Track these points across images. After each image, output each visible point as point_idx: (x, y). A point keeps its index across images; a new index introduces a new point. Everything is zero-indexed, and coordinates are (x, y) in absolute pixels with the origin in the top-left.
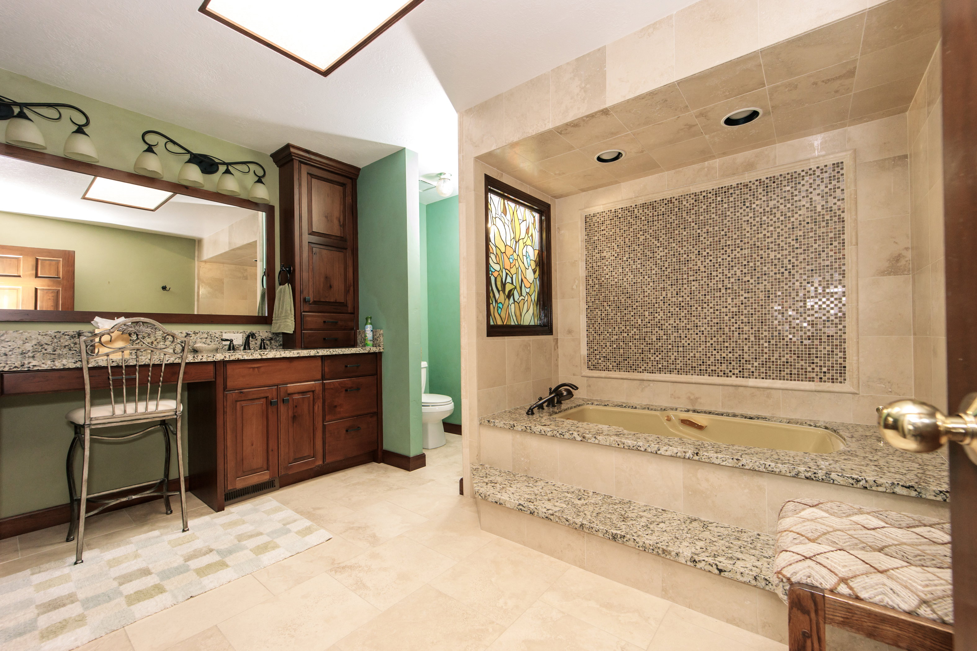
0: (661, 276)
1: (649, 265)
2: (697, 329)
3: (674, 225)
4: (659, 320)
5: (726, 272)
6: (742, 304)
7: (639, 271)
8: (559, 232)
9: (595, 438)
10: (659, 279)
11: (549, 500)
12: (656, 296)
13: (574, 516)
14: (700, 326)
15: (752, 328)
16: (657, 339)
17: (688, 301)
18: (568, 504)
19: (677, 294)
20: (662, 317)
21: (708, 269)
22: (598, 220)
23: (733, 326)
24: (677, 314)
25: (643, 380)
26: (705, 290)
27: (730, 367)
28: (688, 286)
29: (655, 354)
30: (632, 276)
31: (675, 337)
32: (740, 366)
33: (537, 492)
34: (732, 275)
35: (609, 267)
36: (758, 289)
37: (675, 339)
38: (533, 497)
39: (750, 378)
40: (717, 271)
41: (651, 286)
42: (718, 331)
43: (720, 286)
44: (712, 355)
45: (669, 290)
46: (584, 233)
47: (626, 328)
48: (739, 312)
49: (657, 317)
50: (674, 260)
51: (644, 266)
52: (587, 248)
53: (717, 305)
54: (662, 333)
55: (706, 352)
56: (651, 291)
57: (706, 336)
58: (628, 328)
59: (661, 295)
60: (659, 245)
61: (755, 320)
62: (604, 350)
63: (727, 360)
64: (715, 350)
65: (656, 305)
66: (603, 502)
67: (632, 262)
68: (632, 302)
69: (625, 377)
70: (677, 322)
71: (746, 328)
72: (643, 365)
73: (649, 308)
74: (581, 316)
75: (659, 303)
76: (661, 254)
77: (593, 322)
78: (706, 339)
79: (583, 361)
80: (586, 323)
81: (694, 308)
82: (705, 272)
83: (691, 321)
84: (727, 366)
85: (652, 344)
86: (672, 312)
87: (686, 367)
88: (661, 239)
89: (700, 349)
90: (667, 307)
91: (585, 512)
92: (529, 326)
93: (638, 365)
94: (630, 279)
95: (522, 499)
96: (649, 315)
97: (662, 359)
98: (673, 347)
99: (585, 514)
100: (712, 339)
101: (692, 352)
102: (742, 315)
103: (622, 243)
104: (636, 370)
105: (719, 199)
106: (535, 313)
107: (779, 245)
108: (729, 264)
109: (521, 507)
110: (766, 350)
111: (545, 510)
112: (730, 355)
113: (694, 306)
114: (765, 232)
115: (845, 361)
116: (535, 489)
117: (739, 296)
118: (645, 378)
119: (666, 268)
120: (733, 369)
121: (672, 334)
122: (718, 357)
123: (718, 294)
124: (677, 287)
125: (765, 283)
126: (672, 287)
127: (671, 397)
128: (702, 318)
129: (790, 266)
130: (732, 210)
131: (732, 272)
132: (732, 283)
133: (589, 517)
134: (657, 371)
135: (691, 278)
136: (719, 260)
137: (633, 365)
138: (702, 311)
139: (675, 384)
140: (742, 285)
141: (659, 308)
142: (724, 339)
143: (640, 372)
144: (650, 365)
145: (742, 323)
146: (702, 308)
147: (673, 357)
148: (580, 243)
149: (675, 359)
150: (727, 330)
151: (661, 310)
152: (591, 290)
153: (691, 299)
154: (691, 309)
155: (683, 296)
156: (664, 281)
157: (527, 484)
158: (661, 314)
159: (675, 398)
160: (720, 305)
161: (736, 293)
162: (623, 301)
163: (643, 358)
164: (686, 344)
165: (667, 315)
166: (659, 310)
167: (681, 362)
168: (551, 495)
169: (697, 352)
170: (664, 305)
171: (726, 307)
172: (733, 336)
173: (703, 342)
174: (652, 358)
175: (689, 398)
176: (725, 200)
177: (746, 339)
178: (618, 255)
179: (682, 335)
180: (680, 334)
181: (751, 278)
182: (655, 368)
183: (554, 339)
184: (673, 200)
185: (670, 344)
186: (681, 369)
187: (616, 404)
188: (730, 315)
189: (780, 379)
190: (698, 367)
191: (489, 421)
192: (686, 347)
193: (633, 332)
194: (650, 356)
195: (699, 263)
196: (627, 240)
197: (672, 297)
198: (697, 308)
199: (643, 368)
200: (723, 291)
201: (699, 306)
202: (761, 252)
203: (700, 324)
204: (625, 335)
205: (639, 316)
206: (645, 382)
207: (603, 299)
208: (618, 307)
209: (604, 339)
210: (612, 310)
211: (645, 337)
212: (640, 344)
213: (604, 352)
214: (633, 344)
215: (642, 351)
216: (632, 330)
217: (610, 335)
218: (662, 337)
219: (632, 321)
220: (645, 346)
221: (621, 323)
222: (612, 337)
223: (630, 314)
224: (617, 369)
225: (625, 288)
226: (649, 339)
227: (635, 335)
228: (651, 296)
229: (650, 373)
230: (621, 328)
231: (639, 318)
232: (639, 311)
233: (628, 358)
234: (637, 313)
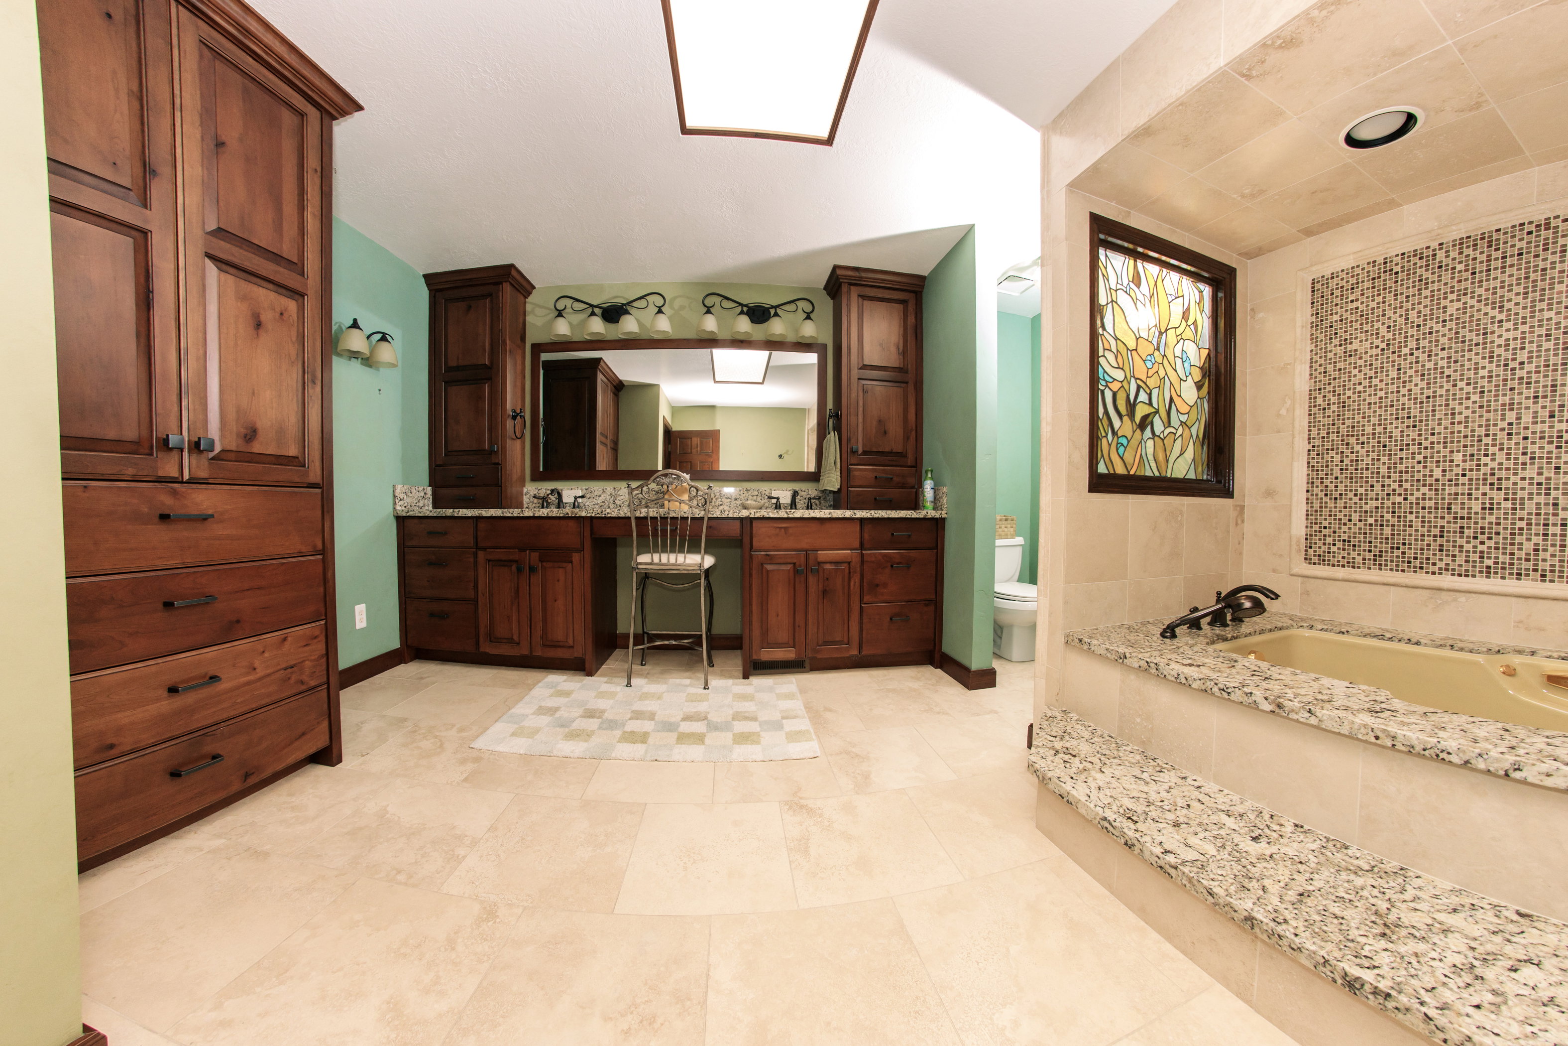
0: (1505, 380)
1: (1470, 360)
4: (1493, 469)
7: (1443, 372)
8: (1253, 317)
9: (1310, 711)
10: (1497, 386)
11: (1176, 825)
12: (1489, 420)
13: (1233, 888)
16: (1484, 509)
18: (1223, 847)
20: (1501, 464)
22: (1344, 283)
25: (1440, 589)
29: (1475, 538)
30: (1423, 384)
31: (1538, 504)
33: (1153, 797)
35: (1366, 370)
38: (1140, 808)
41: (1474, 402)
46: (1308, 310)
47: (1400, 486)
49: (1486, 464)
51: (1456, 362)
52: (1314, 339)
54: (1498, 496)
56: (1474, 412)
58: (1406, 485)
59: (1503, 420)
60: (1501, 317)
62: (1344, 528)
66: (1322, 859)
67: (1423, 357)
68: (1420, 435)
69: (1392, 580)
72: (1441, 560)
73: (1465, 446)
74: (1295, 464)
75: (1495, 435)
77: (1321, 474)
79: (1294, 547)
80: (1306, 477)
85: (1469, 518)
90: (1517, 443)
91: (1266, 882)
92: (1184, 481)
93: (1428, 559)
94: (1417, 390)
95: (1115, 808)
96: (1465, 461)
97: (1497, 548)
99: (1264, 889)
103: (1401, 320)
104: (1421, 568)
106: (1198, 459)
109: (1106, 824)
111: (1158, 850)
116: (1153, 787)
118: (1446, 585)
121: (1531, 499)
127: (1512, 627)
133: (1275, 901)
134: (1481, 572)
137: (1416, 558)
139: (1532, 600)
141: (1495, 445)
143: (1433, 573)
144: (1460, 559)
147: (1528, 546)
148: (1298, 330)
151: (1501, 449)
152: (1320, 417)
157: (1137, 772)
158: (1501, 457)
162: (1396, 433)
163: (1441, 545)
165: (1517, 459)
166: (1493, 449)
168: (1184, 811)
170: (1510, 439)
174: (1467, 547)
178: (1388, 345)
182: (1475, 567)
183: (1237, 506)
185: (1521, 519)
186: (1552, 571)
187: (1367, 631)
191: (1080, 641)
193: (1418, 494)
194: (1461, 541)
199: (1441, 565)
204: (1399, 499)
205: (1438, 462)
206: (1444, 593)
207: (1348, 431)
208: (1385, 446)
209: (1345, 507)
210: (1368, 451)
211: (1450, 504)
212: (1436, 517)
213: (1345, 532)
214: (1417, 517)
215: (1442, 532)
216: (1418, 490)
217: (1361, 499)
218: (1499, 504)
219: (1419, 471)
220: (1449, 522)
221: (1389, 477)
222: (1366, 504)
223: (1413, 458)
224: (1375, 564)
225: (1403, 409)
226: (1462, 508)
227: (1424, 499)
228: (1473, 422)
229: (1460, 575)
230: (1389, 486)
231: (1438, 466)
232: (1438, 452)
233: (1404, 544)
234: (1432, 457)
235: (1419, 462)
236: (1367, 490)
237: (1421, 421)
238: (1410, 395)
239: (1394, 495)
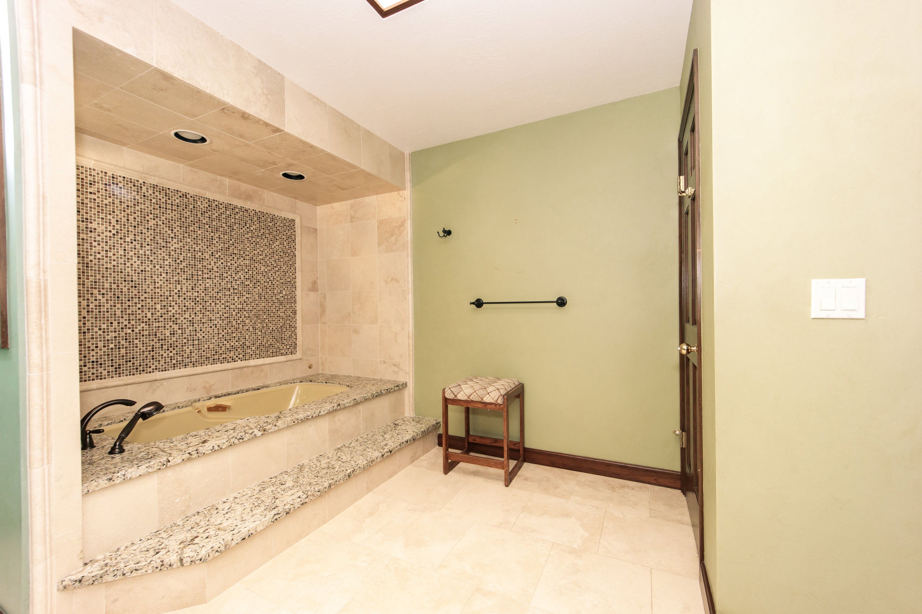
0: (176, 268)
1: (161, 254)
2: (211, 323)
3: (189, 221)
4: (173, 313)
5: (234, 275)
6: (245, 302)
7: (148, 258)
10: (173, 271)
12: (170, 288)
14: (213, 320)
15: (251, 321)
16: (171, 334)
17: (203, 297)
19: (193, 289)
20: (176, 311)
21: (220, 270)
23: (239, 319)
24: (193, 309)
25: (156, 380)
26: (218, 288)
27: (237, 353)
28: (203, 283)
29: (168, 350)
30: (139, 262)
31: (190, 330)
32: (243, 352)
34: (238, 278)
36: (255, 292)
37: (190, 333)
39: (250, 359)
40: (227, 273)
41: (164, 278)
42: (228, 324)
43: (229, 286)
44: (223, 345)
45: (184, 284)
47: (129, 323)
48: (243, 309)
49: (171, 311)
50: (189, 255)
53: (227, 302)
54: (176, 327)
55: (218, 343)
56: (164, 283)
57: (218, 329)
58: (133, 322)
59: (176, 289)
60: (172, 235)
61: (253, 315)
63: (235, 348)
64: (225, 340)
65: (170, 298)
67: (138, 246)
68: (139, 292)
69: (130, 381)
70: (192, 317)
71: (247, 321)
72: (153, 364)
73: (161, 301)
76: (176, 246)
78: (218, 331)
81: (208, 304)
82: (217, 272)
83: (206, 316)
84: (235, 352)
85: (165, 340)
86: (187, 306)
87: (201, 359)
88: (175, 230)
89: (213, 341)
90: (182, 301)
94: (135, 265)
96: (161, 309)
97: (177, 354)
98: (188, 340)
100: (223, 331)
101: (206, 344)
102: (245, 311)
103: (124, 220)
104: (143, 371)
105: (228, 212)
107: (266, 262)
108: (236, 269)
110: (259, 337)
112: (237, 343)
113: (208, 301)
114: (258, 250)
115: (296, 340)
117: (243, 296)
118: (158, 377)
119: (181, 261)
120: (239, 354)
121: (188, 328)
122: (228, 346)
123: (228, 293)
124: (192, 282)
125: (259, 288)
126: (187, 282)
127: (187, 391)
128: (216, 313)
129: (272, 279)
130: (237, 225)
131: (238, 276)
132: (238, 285)
134: (171, 367)
135: (206, 276)
136: (229, 264)
137: (140, 366)
138: (216, 306)
139: (191, 377)
140: (245, 287)
141: (173, 301)
142: (232, 330)
143: (150, 372)
144: (162, 362)
145: (245, 317)
146: (216, 304)
147: (188, 351)
149: (191, 352)
150: (234, 323)
151: (176, 304)
153: (206, 295)
154: (206, 304)
155: (198, 292)
156: (178, 274)
158: (176, 307)
159: (190, 391)
160: (230, 302)
161: (240, 293)
162: (125, 290)
163: (153, 356)
164: (201, 337)
165: (182, 309)
166: (173, 304)
167: (196, 354)
169: (211, 343)
170: (179, 299)
171: (234, 304)
172: (239, 328)
173: (216, 334)
175: (204, 387)
176: (233, 216)
177: (247, 330)
179: (197, 329)
180: (196, 328)
181: (251, 283)
182: (168, 365)
184: (188, 196)
185: (185, 338)
186: (196, 362)
188: (237, 311)
189: (267, 357)
190: (211, 357)
192: (201, 339)
193: (140, 328)
194: (162, 352)
195: (212, 263)
196: (131, 218)
197: (187, 291)
198: (211, 304)
199: (153, 367)
200: (232, 291)
201: (213, 302)
202: (256, 265)
203: (213, 318)
204: (129, 331)
205: (149, 309)
206: (156, 382)
207: (92, 285)
208: (118, 297)
209: (92, 338)
210: (107, 300)
211: (156, 332)
212: (149, 340)
213: (93, 356)
214: (140, 341)
215: (153, 348)
216: (140, 325)
217: (104, 332)
218: (176, 331)
219: (139, 314)
220: (156, 343)
221: (122, 317)
222: (108, 335)
223: (136, 306)
224: (116, 374)
225: (128, 275)
226: (162, 334)
227: (143, 330)
228: (164, 288)
229: (162, 371)
230: (122, 323)
231: (149, 311)
232: (149, 303)
233: (133, 358)
234: (146, 306)
235: (139, 309)
236: (108, 326)
237: (139, 284)
238: (132, 267)
239: (126, 328)
